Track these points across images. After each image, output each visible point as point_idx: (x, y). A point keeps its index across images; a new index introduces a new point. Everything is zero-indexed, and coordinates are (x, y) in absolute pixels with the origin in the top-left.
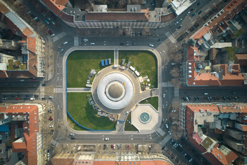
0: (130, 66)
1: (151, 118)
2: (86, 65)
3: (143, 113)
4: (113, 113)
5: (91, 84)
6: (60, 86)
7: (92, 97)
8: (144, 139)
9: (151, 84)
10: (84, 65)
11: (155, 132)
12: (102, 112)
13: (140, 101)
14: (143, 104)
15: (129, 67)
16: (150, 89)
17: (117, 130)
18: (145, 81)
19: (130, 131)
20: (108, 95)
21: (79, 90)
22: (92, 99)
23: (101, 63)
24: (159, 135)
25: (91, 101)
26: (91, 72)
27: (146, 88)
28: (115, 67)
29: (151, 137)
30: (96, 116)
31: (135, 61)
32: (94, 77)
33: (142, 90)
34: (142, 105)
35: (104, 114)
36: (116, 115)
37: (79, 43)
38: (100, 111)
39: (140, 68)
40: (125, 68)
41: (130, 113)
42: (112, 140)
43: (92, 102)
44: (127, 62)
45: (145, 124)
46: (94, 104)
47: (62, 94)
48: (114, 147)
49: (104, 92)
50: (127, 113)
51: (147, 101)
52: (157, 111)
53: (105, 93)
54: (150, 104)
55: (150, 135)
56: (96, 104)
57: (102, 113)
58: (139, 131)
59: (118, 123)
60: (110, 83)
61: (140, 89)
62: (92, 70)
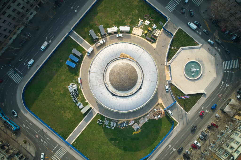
0: (107, 31)
1: (201, 61)
2: (56, 89)
3: (185, 68)
4: (151, 108)
5: (87, 104)
6: (56, 147)
7: (105, 117)
8: (221, 95)
9: (155, 24)
10: (54, 92)
11: (224, 73)
12: (137, 121)
13: (166, 57)
14: (173, 58)
15: (108, 33)
16: (160, 30)
17: (178, 122)
18: (145, 28)
19: (194, 105)
20: (121, 94)
21: (81, 127)
22: (108, 119)
23: (69, 66)
24: (232, 71)
25: (109, 123)
26: (70, 91)
27: (155, 35)
28: (90, 52)
29: (227, 84)
30: (135, 134)
31: (106, 20)
32: (80, 91)
33: (153, 43)
34: (173, 60)
35: (142, 122)
36: (157, 105)
37: (20, 74)
38: (134, 123)
39: (120, 19)
40: (104, 40)
41: (171, 84)
42: (185, 139)
43: (112, 124)
44: (97, 31)
45: (202, 78)
46: (117, 123)
47: (67, 153)
48: (198, 144)
49: (110, 95)
50: (167, 89)
51: (173, 48)
52: (199, 46)
53: (113, 95)
54: (181, 48)
55: (223, 82)
56: (119, 120)
57: (139, 123)
58: (206, 93)
59: (170, 112)
60: (104, 76)
61: (150, 43)
62: (69, 87)
